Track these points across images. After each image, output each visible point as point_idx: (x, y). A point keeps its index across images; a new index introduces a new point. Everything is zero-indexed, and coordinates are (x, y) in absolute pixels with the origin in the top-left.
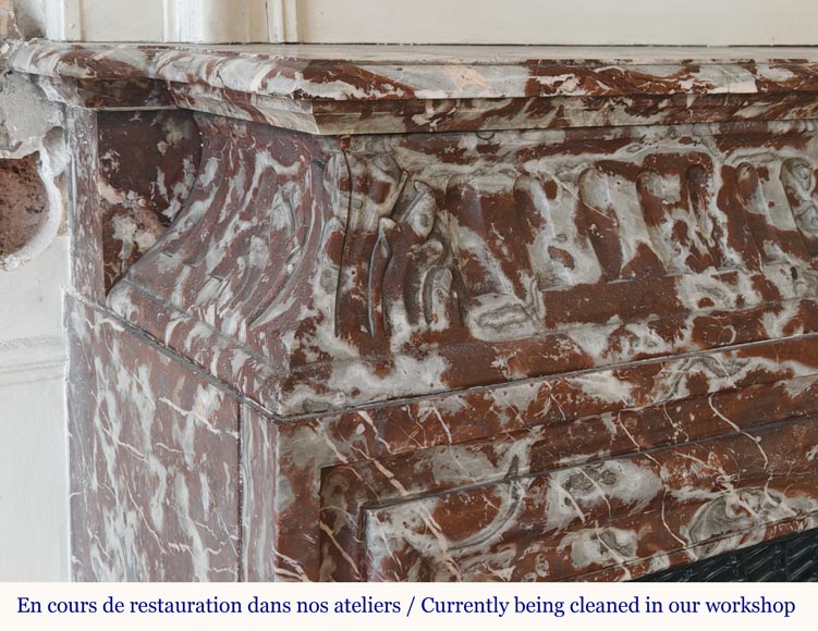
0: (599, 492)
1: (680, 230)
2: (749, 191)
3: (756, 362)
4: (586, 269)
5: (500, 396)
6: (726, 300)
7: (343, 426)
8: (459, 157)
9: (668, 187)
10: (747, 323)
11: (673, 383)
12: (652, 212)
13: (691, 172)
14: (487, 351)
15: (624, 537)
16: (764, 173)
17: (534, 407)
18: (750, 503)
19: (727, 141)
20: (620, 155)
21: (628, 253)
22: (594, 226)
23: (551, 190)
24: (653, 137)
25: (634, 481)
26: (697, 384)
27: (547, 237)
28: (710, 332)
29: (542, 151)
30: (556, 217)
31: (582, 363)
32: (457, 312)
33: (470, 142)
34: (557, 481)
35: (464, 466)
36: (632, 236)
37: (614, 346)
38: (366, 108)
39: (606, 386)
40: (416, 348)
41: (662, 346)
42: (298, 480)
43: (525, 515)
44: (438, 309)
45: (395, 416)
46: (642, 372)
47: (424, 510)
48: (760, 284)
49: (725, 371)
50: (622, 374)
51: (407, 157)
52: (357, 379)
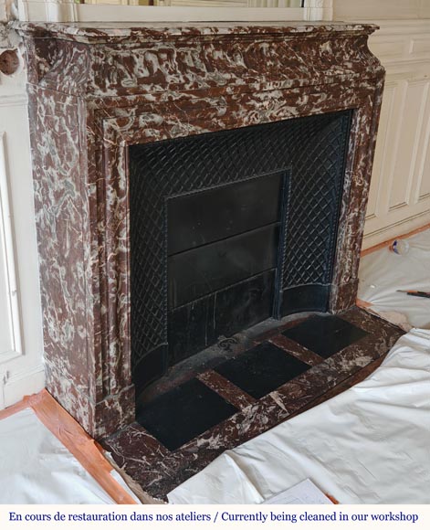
0: (150, 120)
1: (167, 66)
2: (183, 58)
3: (183, 94)
4: (146, 73)
5: (128, 97)
6: (177, 81)
7: (98, 101)
8: (118, 49)
9: (164, 56)
10: (181, 87)
11: (165, 97)
12: (161, 62)
13: (170, 53)
14: (126, 89)
15: (157, 131)
16: (187, 54)
17: (135, 100)
18: (185, 127)
19: (178, 46)
20: (153, 49)
21: (155, 70)
22: (148, 64)
23: (138, 56)
24: (160, 45)
25: (158, 118)
26: (170, 98)
27: (137, 66)
28: (173, 87)
29: (135, 48)
30: (139, 62)
31: (145, 92)
32: (119, 81)
33: (120, 45)
34: (141, 117)
35: (122, 113)
36: (156, 67)
37: (152, 89)
38: (98, 38)
39: (150, 97)
40: (112, 87)
41: (162, 90)
42: (90, 111)
43: (135, 123)
44: (115, 80)
45: (108, 100)
46: (158, 95)
47: (114, 120)
48: (185, 78)
49: (176, 96)
50: (153, 95)
51: (107, 49)
52: (99, 92)
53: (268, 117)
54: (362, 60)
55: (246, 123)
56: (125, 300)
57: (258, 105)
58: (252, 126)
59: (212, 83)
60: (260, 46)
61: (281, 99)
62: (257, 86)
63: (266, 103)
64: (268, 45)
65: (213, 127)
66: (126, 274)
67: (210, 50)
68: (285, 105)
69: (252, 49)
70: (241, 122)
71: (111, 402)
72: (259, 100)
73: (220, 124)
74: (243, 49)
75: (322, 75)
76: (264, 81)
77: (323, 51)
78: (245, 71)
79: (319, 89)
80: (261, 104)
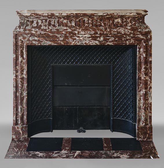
0: (33, 39)
1: (44, 24)
2: (51, 22)
3: (45, 32)
4: (36, 25)
5: (26, 32)
6: (45, 28)
7: (16, 32)
8: (28, 18)
9: (44, 21)
10: (45, 30)
11: (39, 33)
12: (42, 22)
13: (46, 20)
14: (26, 29)
15: (37, 42)
16: (52, 20)
17: (28, 33)
18: (47, 42)
19: (49, 18)
20: (40, 19)
21: (39, 24)
22: (37, 23)
23: (35, 21)
24: (42, 18)
25: (36, 38)
26: (40, 33)
27: (34, 23)
28: (42, 30)
29: (34, 18)
30: (35, 22)
31: (32, 31)
32: (25, 27)
33: (29, 18)
34: (30, 38)
35: (25, 36)
37: (35, 30)
38: (21, 16)
39: (33, 32)
40: (22, 29)
41: (38, 30)
42: (14, 34)
43: (28, 39)
44: (24, 27)
45: (19, 32)
46: (36, 32)
47: (22, 37)
48: (48, 28)
49: (43, 33)
50: (35, 32)
51: (25, 18)
52: (18, 30)
53: (84, 43)
54: (138, 26)
55: (73, 44)
56: (25, 94)
57: (77, 38)
58: (76, 45)
59: (58, 30)
60: (84, 19)
61: (90, 37)
62: (76, 32)
63: (81, 38)
64: (87, 19)
65: (59, 43)
66: (25, 85)
67: (62, 20)
68: (91, 40)
69: (80, 20)
70: (71, 43)
71: (18, 128)
72: (79, 37)
73: (62, 43)
74: (76, 20)
75: (111, 31)
76: (80, 30)
77: (116, 22)
78: (74, 27)
79: (111, 36)
80: (79, 38)
